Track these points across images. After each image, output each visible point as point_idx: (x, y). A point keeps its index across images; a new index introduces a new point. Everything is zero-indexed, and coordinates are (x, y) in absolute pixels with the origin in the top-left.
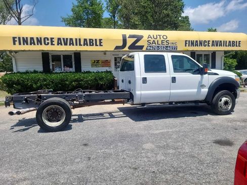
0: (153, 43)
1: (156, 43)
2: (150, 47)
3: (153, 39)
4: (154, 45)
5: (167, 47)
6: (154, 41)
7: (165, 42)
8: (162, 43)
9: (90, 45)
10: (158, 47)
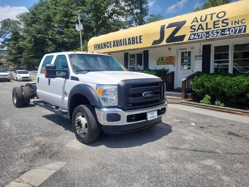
0: (198, 29)
1: (205, 28)
2: (194, 35)
3: (200, 22)
4: (201, 31)
5: (223, 30)
6: (201, 25)
7: (220, 23)
8: (214, 25)
9: (133, 44)
10: (208, 33)
